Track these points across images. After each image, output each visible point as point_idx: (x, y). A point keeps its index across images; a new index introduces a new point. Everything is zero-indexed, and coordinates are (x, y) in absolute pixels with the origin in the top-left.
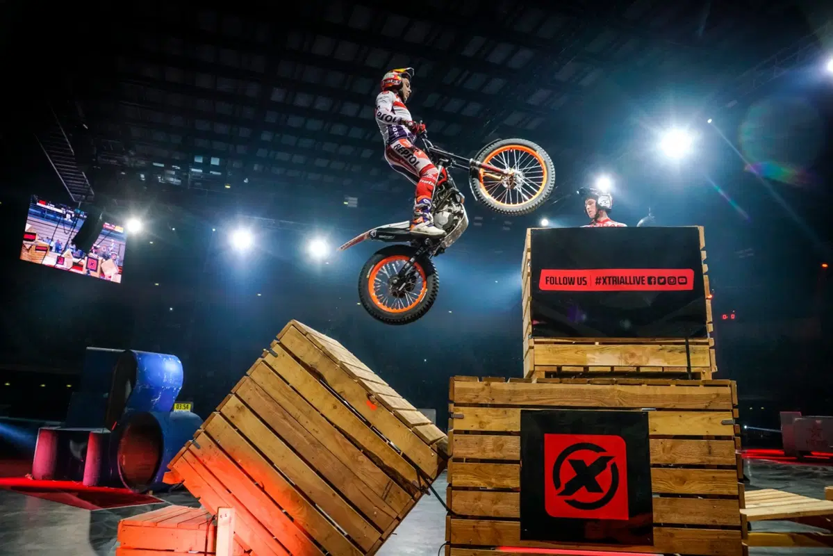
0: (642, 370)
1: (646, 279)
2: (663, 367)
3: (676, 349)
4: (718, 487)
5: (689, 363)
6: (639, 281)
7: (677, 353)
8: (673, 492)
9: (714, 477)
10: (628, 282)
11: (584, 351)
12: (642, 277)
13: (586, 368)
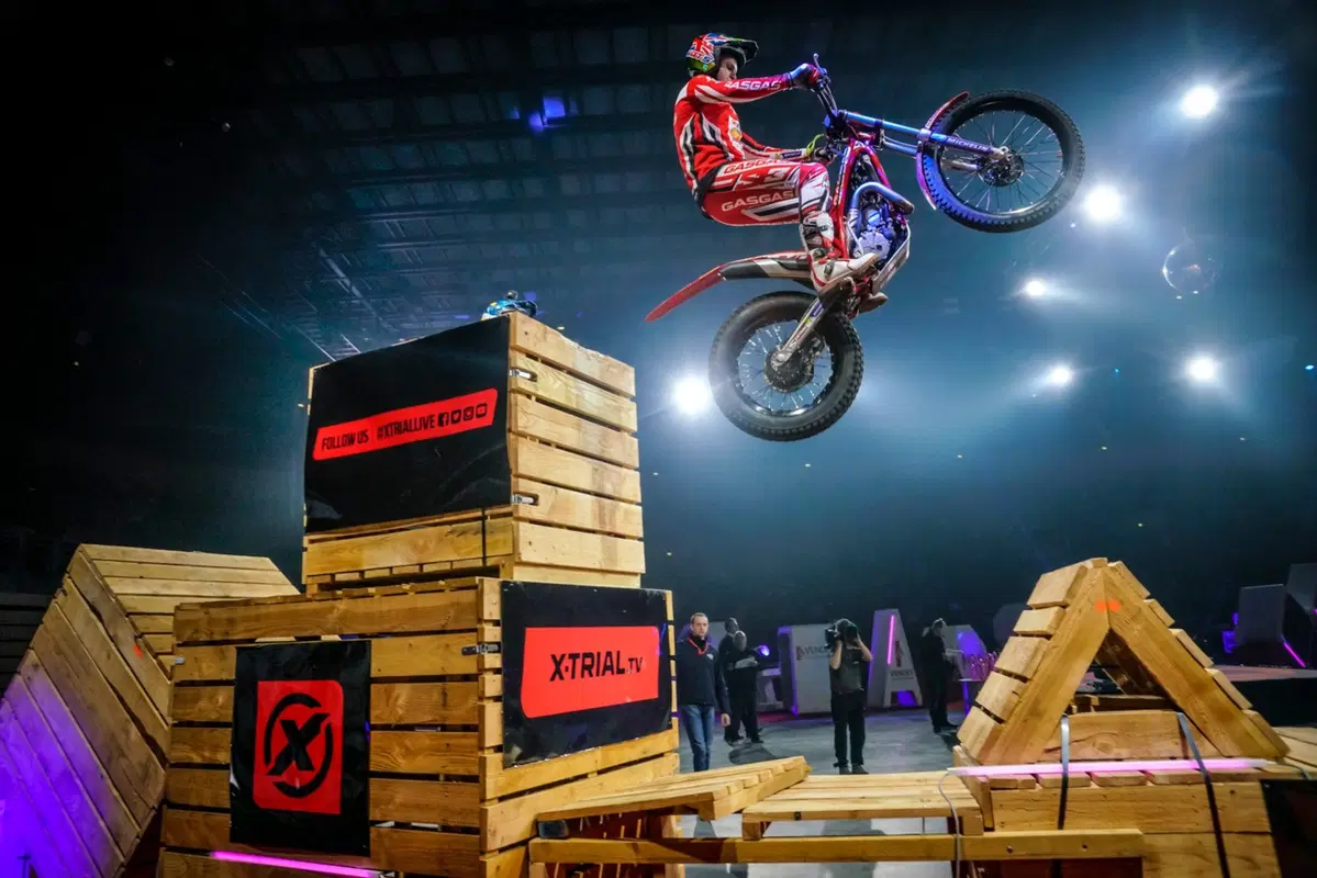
0: (427, 569)
1: (436, 419)
2: (452, 562)
3: (471, 529)
4: (453, 762)
5: (484, 552)
6: (426, 423)
7: (469, 536)
8: (393, 771)
9: (448, 745)
10: (413, 427)
11: (360, 547)
12: (432, 416)
13: (362, 572)
